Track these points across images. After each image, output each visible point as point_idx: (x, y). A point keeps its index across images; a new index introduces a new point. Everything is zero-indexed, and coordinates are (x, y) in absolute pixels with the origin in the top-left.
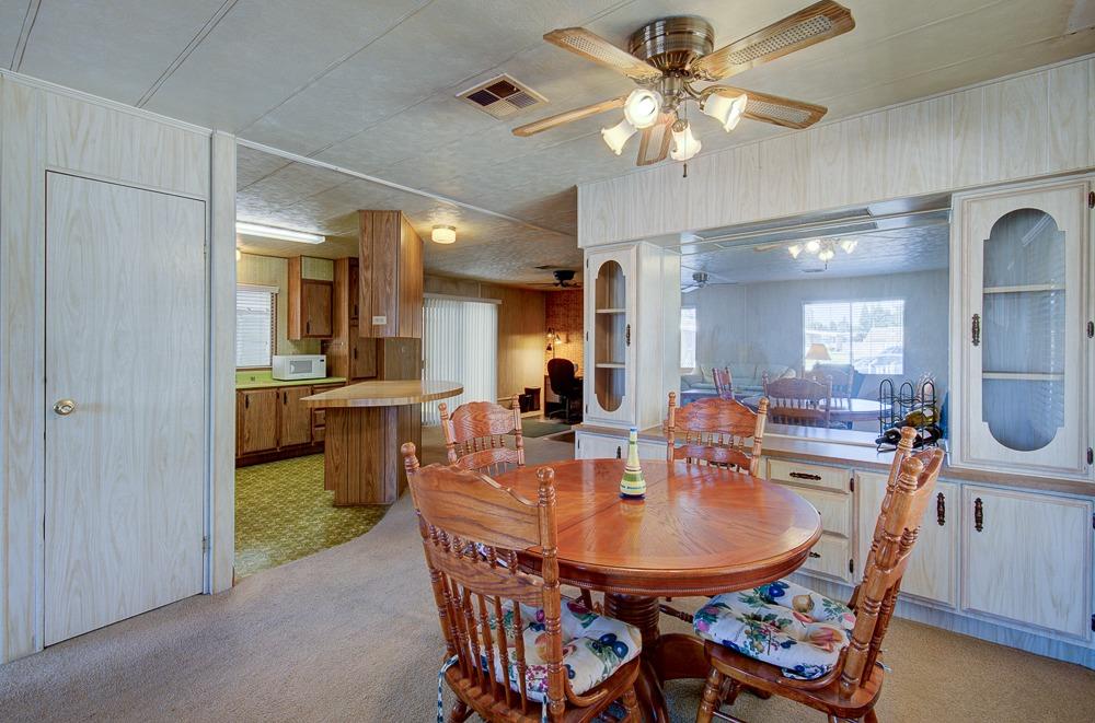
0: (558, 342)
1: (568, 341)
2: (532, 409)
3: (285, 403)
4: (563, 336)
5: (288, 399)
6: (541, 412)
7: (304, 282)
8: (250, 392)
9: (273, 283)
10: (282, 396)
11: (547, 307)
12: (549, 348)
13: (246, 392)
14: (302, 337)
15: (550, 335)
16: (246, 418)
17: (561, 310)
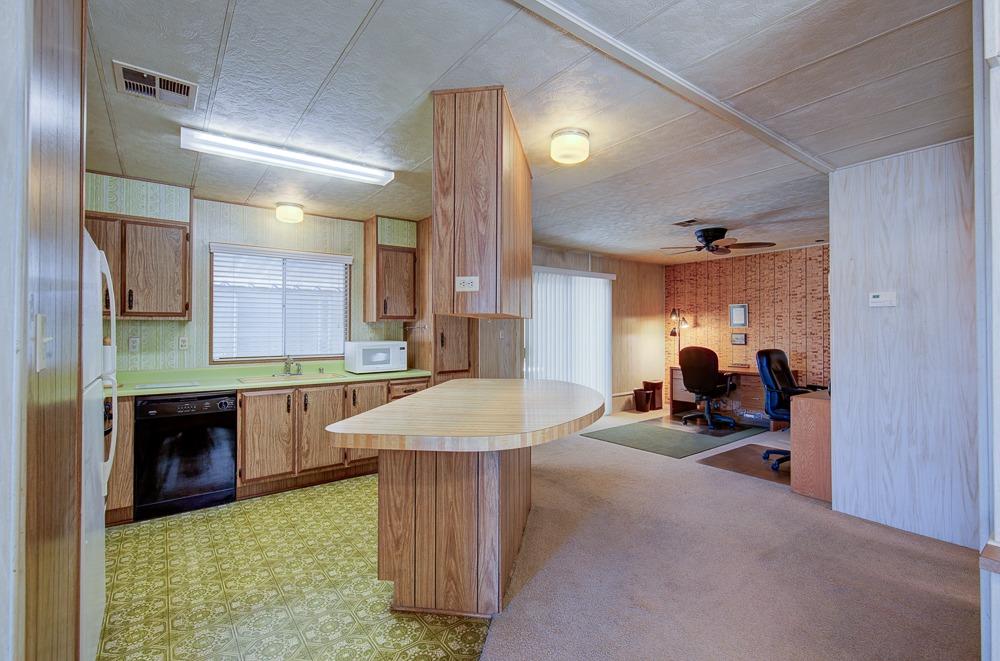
0: (684, 326)
1: (696, 325)
2: (653, 408)
3: (354, 404)
4: (690, 319)
5: (358, 400)
6: (666, 410)
7: (380, 248)
8: (309, 390)
9: (346, 251)
10: (350, 395)
11: (668, 284)
12: (673, 334)
13: (304, 390)
14: (378, 318)
15: (674, 318)
16: (305, 423)
17: (687, 287)
